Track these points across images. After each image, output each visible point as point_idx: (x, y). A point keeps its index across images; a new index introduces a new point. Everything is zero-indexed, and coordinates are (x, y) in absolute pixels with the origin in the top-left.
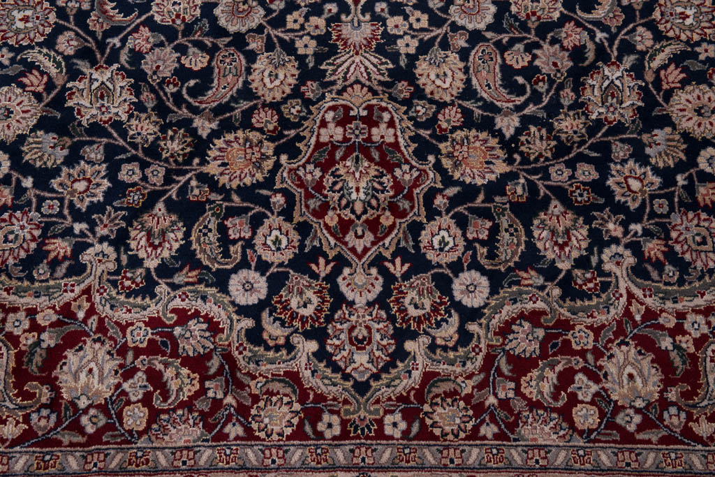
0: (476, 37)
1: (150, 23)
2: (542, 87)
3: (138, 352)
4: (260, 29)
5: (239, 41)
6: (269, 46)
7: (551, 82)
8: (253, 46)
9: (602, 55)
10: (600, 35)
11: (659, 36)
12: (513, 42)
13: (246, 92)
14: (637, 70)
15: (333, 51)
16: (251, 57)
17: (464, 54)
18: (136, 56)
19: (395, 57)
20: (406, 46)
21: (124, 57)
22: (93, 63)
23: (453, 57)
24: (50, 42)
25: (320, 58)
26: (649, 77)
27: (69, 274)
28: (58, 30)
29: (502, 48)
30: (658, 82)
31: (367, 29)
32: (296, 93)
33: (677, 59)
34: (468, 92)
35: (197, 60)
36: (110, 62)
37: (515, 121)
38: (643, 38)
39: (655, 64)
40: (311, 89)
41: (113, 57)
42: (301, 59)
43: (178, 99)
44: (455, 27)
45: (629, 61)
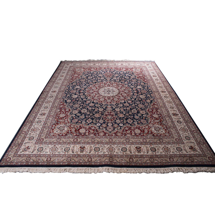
0: (121, 107)
1: (89, 106)
2: (127, 111)
3: (87, 129)
4: (100, 106)
5: (98, 107)
6: (101, 107)
7: (128, 110)
8: (99, 107)
9: (133, 108)
10: (133, 107)
11: (138, 107)
12: (124, 107)
13: (98, 111)
14: (137, 109)
15: (107, 108)
16: (99, 108)
17: (120, 108)
18: (88, 108)
19: (113, 108)
20: (114, 108)
21: (86, 108)
22: (83, 108)
23: (119, 108)
24: (79, 107)
25: (105, 108)
26: (138, 110)
27: (81, 123)
28: (80, 106)
29: (123, 108)
30: (139, 110)
31: (110, 106)
32: (103, 111)
33: (140, 109)
34: (120, 111)
35: (93, 108)
36: (85, 109)
37: (125, 113)
38: (137, 107)
39: (138, 109)
40: (105, 110)
41: (85, 108)
42: (104, 109)
43: (92, 111)
44: (119, 106)
45: (136, 109)
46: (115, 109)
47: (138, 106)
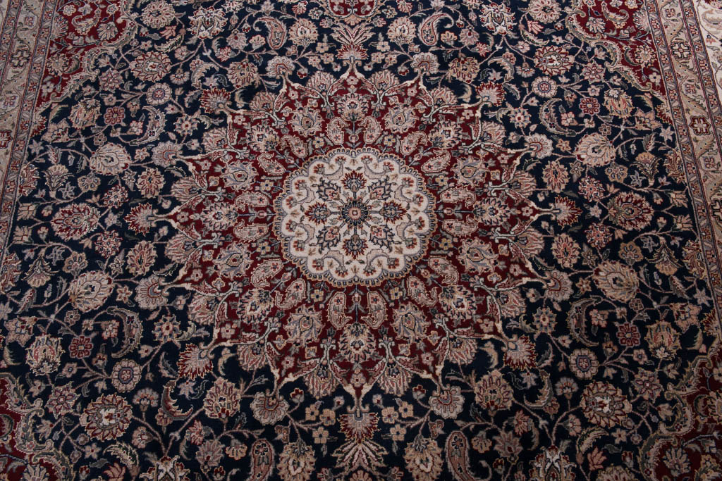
0: (449, 425)
1: (202, 418)
2: (500, 470)
4: (285, 421)
5: (269, 432)
6: (293, 438)
7: (507, 465)
8: (280, 436)
9: (544, 441)
10: (542, 422)
11: (585, 423)
12: (478, 428)
14: (571, 454)
15: (342, 440)
16: (279, 447)
17: (441, 441)
18: (192, 448)
19: (388, 444)
20: (398, 433)
21: (183, 449)
22: (160, 455)
23: (433, 443)
24: (127, 438)
25: (331, 447)
26: (580, 459)
28: (134, 425)
29: (470, 434)
30: (586, 464)
31: (367, 419)
33: (599, 443)
34: (445, 475)
35: (237, 451)
36: (172, 455)
38: (574, 426)
39: (584, 448)
40: (325, 476)
41: (174, 451)
42: (317, 447)
44: (434, 417)
45: (565, 444)
46: (402, 445)
47: (579, 414)
